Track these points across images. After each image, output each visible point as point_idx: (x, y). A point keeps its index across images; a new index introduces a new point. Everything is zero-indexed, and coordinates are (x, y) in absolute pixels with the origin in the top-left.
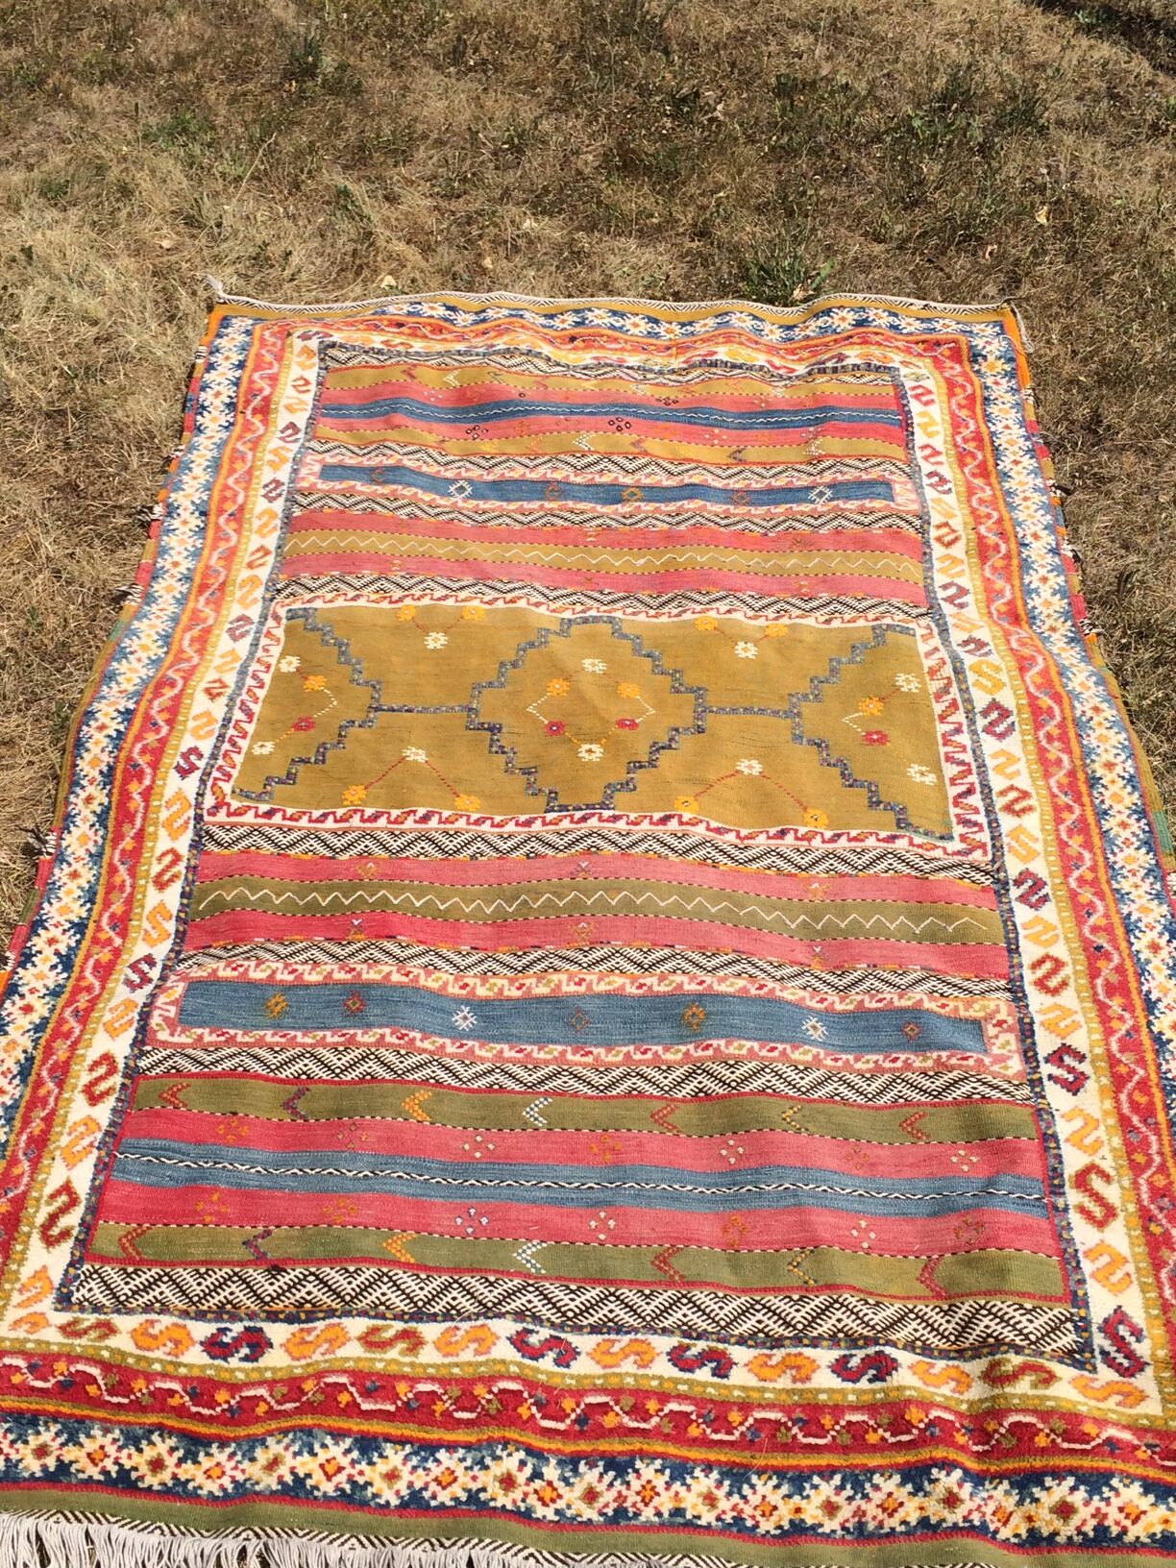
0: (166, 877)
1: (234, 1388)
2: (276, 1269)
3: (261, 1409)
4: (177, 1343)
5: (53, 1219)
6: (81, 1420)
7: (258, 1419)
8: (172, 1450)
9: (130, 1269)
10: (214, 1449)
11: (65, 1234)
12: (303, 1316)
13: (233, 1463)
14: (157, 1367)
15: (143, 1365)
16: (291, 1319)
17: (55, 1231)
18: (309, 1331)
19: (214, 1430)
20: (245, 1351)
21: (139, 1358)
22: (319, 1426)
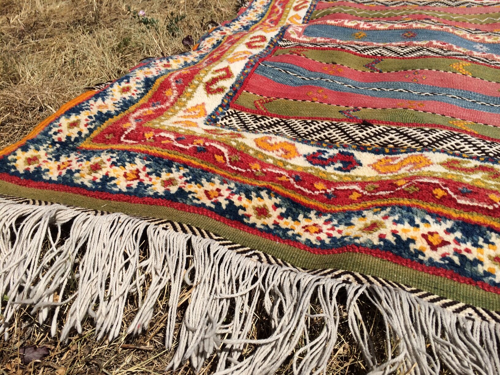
0: (300, 7)
1: (329, 184)
2: (365, 124)
3: (355, 196)
4: (286, 152)
5: (214, 81)
6: (206, 171)
7: (352, 202)
8: (276, 206)
9: (259, 116)
10: (312, 214)
11: (220, 90)
12: (387, 150)
13: (329, 226)
14: (270, 161)
15: (259, 157)
16: (376, 152)
17: (214, 87)
18: (393, 159)
19: (312, 203)
20: (339, 165)
21: (257, 153)
22: (418, 207)
